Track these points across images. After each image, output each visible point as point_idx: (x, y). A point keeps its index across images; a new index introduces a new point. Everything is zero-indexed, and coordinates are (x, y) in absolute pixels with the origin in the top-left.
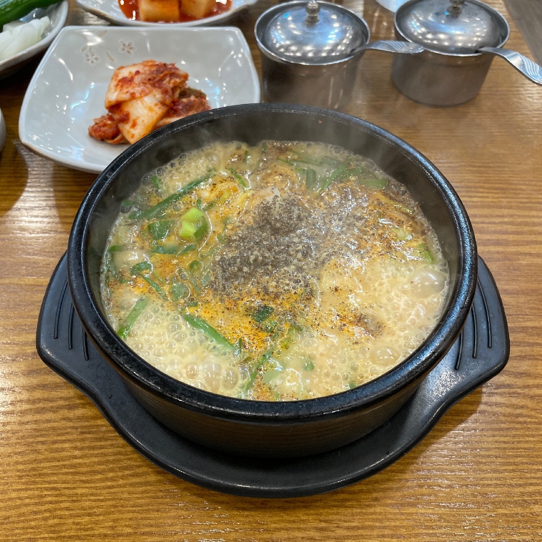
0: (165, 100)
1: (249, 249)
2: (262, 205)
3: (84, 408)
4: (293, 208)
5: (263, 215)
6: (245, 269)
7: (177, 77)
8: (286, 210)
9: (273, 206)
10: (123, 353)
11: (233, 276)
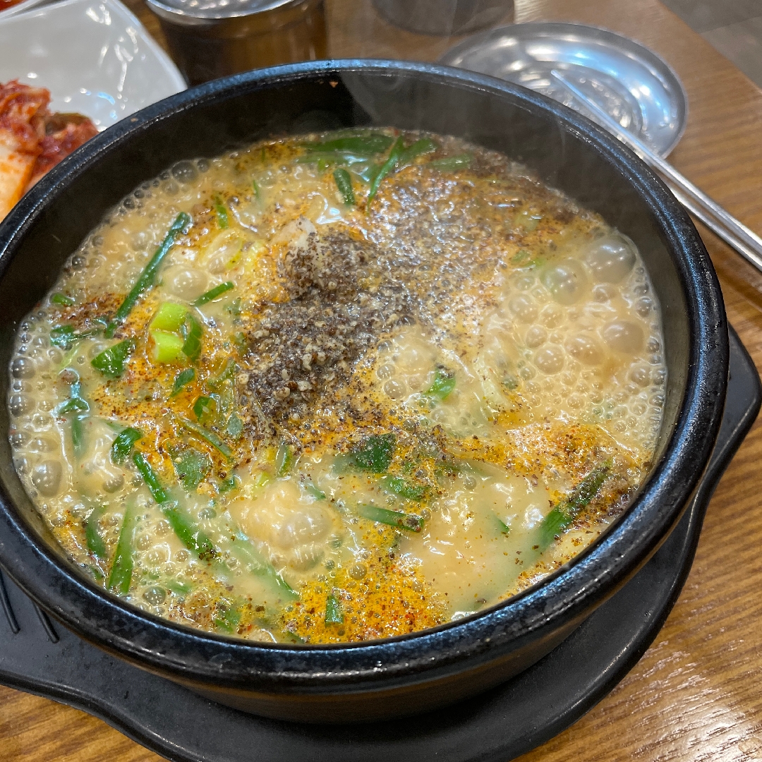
0: (24, 144)
1: (295, 345)
2: (290, 259)
3: (93, 739)
4: (345, 247)
5: (298, 276)
6: (303, 385)
7: (30, 101)
8: (337, 255)
9: (313, 253)
10: (135, 630)
11: (284, 405)
